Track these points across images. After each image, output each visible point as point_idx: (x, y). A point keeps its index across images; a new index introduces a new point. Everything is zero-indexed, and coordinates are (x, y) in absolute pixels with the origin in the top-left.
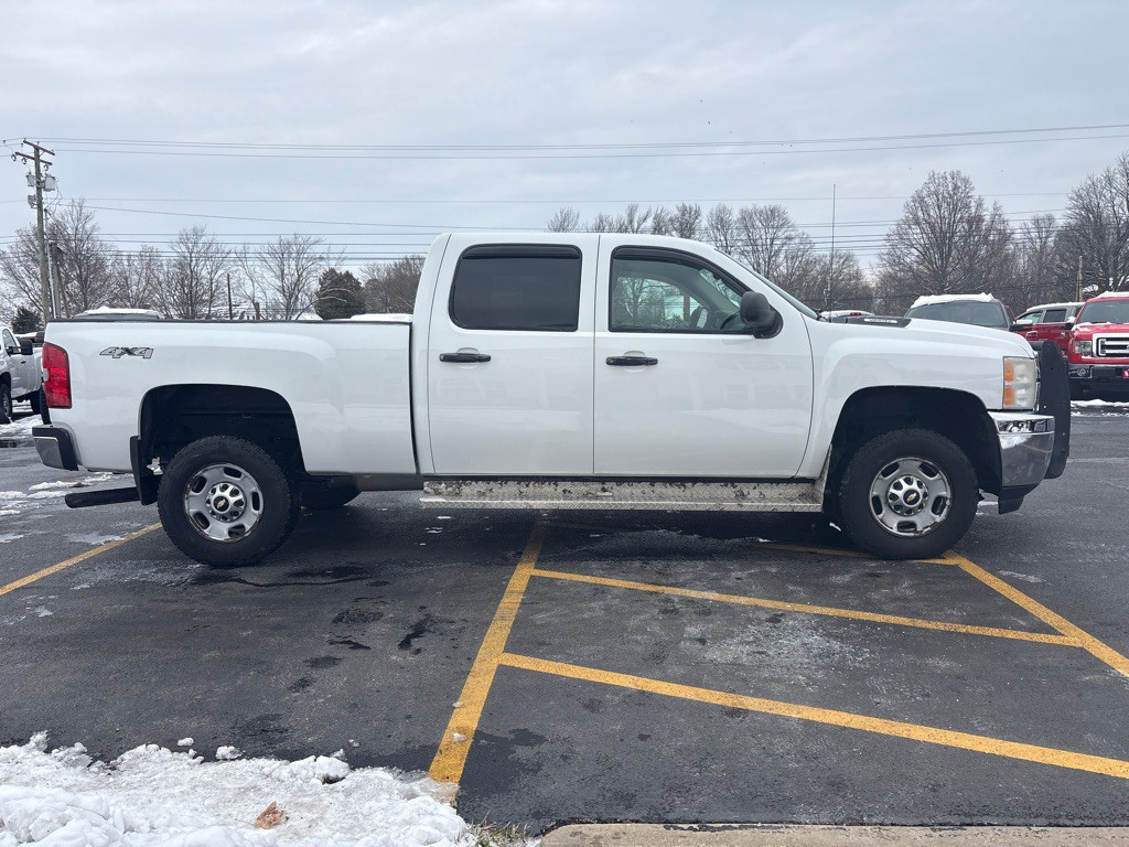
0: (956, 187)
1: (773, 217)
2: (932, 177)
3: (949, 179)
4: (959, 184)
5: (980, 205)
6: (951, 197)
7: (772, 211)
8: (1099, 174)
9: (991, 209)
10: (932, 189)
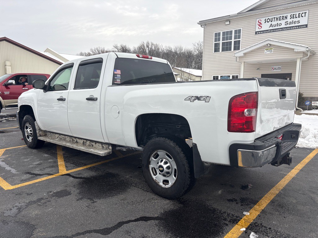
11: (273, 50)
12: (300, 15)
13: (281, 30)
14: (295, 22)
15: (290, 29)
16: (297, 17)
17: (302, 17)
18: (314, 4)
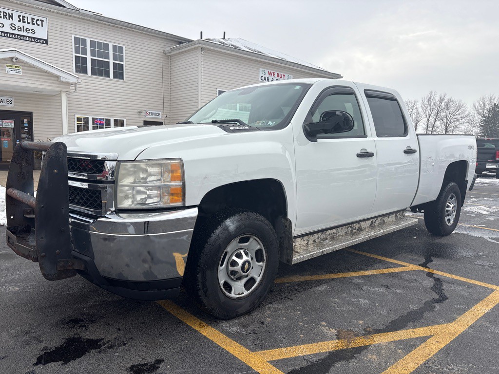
11: (21, 70)
12: (35, 21)
13: (5, 36)
14: (27, 30)
15: (21, 39)
16: (29, 23)
17: (39, 25)
18: (53, 12)
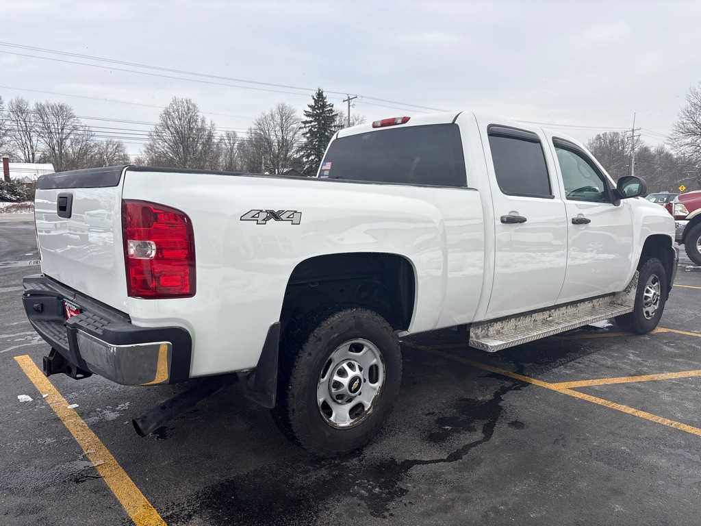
0: (189, 109)
1: (61, 111)
2: (175, 100)
3: (185, 103)
4: (191, 107)
5: (203, 121)
6: (187, 114)
7: (61, 108)
8: (268, 113)
9: (209, 124)
10: (175, 107)
